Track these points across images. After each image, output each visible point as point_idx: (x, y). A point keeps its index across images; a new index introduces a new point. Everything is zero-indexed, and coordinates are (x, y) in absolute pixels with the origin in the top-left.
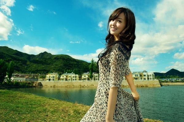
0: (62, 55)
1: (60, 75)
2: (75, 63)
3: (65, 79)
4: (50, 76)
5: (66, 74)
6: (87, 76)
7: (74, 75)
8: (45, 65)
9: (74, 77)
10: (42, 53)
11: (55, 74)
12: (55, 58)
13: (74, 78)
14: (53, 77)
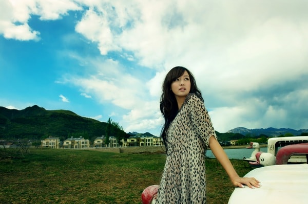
0: (61, 110)
1: (62, 140)
2: (83, 123)
3: (70, 146)
4: (47, 143)
5: (71, 139)
6: (101, 141)
7: (83, 140)
8: (36, 126)
9: (83, 143)
10: (29, 107)
11: (56, 140)
12: (52, 116)
13: (84, 145)
14: (53, 143)
